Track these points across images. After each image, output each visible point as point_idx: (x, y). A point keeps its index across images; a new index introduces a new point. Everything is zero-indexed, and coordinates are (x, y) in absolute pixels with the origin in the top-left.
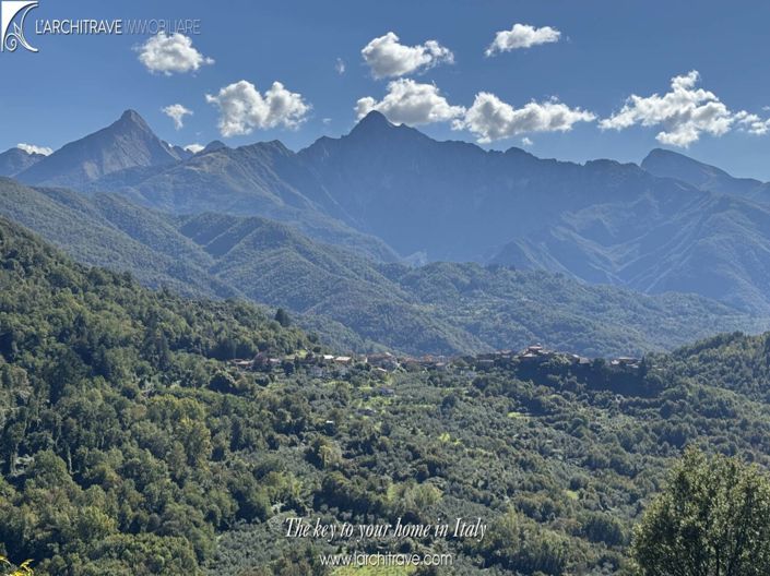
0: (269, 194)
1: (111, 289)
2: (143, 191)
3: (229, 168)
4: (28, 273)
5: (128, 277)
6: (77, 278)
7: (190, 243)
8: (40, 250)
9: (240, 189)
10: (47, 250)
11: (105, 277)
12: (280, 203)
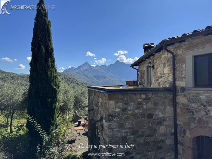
0: (104, 71)
1: (84, 85)
2: (88, 72)
3: (99, 68)
4: (74, 83)
5: (86, 83)
6: (80, 84)
7: (94, 78)
8: (75, 80)
9: (100, 71)
10: (76, 80)
11: (83, 83)
12: (106, 73)
